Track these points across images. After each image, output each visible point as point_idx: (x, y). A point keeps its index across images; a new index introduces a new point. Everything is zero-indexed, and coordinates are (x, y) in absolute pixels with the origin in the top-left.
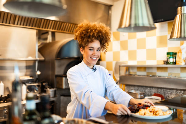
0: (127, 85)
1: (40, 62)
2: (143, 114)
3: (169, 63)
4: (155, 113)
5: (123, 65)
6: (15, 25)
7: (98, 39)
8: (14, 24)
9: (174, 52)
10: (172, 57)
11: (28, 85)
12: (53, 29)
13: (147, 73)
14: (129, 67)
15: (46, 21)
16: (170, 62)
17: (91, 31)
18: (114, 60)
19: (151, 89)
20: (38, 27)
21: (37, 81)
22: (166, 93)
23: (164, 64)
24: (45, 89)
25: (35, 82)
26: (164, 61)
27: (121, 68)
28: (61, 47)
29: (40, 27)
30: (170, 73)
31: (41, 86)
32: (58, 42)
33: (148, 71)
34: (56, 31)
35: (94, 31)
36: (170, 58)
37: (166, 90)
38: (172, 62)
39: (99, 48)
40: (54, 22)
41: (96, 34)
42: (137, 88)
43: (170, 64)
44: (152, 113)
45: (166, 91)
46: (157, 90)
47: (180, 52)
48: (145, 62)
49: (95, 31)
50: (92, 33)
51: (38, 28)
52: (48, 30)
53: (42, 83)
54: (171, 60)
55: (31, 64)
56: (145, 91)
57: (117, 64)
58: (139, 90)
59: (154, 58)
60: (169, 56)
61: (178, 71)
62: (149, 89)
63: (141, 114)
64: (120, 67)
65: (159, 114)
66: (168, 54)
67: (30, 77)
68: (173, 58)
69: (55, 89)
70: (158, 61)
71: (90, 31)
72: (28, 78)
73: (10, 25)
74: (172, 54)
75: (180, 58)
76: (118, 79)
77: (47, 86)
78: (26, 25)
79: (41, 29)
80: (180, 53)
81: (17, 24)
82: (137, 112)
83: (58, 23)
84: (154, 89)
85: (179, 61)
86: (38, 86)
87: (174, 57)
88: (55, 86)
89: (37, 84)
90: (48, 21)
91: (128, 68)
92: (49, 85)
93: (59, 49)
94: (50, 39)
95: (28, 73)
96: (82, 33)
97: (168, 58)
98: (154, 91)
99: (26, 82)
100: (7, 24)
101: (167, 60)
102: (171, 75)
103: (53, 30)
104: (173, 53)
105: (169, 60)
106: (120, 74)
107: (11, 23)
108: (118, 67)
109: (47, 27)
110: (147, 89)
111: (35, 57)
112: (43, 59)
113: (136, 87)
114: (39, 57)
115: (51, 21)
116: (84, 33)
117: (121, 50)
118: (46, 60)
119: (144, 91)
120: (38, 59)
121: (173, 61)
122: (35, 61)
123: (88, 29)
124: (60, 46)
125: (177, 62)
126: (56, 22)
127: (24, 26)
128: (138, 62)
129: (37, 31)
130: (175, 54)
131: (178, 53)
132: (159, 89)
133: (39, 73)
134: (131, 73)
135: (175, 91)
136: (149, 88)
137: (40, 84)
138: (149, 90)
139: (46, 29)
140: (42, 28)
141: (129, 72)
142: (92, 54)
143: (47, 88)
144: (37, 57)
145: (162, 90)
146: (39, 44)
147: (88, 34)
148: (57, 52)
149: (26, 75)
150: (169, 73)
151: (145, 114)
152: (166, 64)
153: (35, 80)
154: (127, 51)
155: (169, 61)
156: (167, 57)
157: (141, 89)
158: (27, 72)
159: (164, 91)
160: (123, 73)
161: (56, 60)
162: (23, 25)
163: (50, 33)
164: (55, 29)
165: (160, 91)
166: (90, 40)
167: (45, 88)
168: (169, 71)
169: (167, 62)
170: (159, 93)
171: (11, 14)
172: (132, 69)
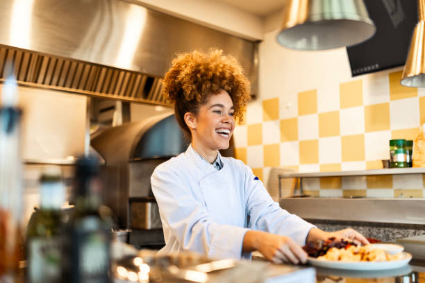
2: (336, 258)
3: (396, 164)
4: (365, 257)
5: (286, 173)
6: (39, 85)
8: (36, 82)
9: (408, 139)
10: (402, 149)
12: (125, 95)
13: (344, 191)
14: (301, 178)
15: (110, 71)
16: (399, 163)
18: (266, 164)
20: (91, 90)
22: (391, 236)
23: (384, 167)
26: (383, 161)
27: (282, 180)
28: (143, 132)
29: (95, 91)
30: (400, 190)
32: (135, 123)
33: (345, 186)
34: (132, 99)
36: (397, 152)
37: (390, 229)
38: (404, 163)
39: (232, 108)
40: (128, 74)
43: (397, 167)
44: (359, 257)
45: (391, 232)
46: (369, 230)
47: (421, 139)
48: (339, 165)
51: (92, 93)
52: (115, 96)
54: (401, 158)
57: (272, 172)
60: (396, 148)
61: (417, 184)
63: (332, 258)
64: (280, 177)
65: (374, 257)
66: (392, 143)
68: (405, 152)
69: (127, 231)
70: (368, 163)
73: (26, 83)
74: (401, 143)
75: (420, 153)
78: (64, 86)
79: (97, 94)
80: (420, 142)
81: (43, 83)
82: (322, 255)
83: (139, 77)
84: (361, 228)
85: (420, 160)
87: (408, 152)
88: (129, 224)
90: (116, 72)
91: (301, 180)
93: (138, 139)
94: (117, 118)
97: (393, 152)
100: (20, 82)
101: (392, 158)
102: (402, 194)
103: (127, 98)
104: (404, 140)
105: (395, 157)
106: (280, 196)
107: (28, 79)
108: (277, 179)
109: (111, 90)
115: (122, 73)
117: (282, 141)
118: (108, 164)
121: (406, 159)
124: (141, 131)
125: (415, 163)
126: (134, 75)
127: (60, 88)
128: (322, 166)
129: (89, 98)
130: (410, 143)
131: (417, 140)
132: (374, 229)
134: (307, 193)
135: (413, 231)
139: (109, 96)
140: (101, 92)
141: (302, 191)
145: (382, 230)
146: (92, 131)
148: (133, 145)
150: (395, 190)
151: (340, 259)
152: (389, 167)
154: (297, 143)
155: (395, 160)
156: (391, 151)
159: (385, 231)
161: (130, 162)
162: (57, 85)
163: (119, 105)
164: (130, 96)
165: (375, 234)
168: (397, 185)
169: (391, 164)
170: (375, 236)
171: (31, 53)
172: (309, 184)
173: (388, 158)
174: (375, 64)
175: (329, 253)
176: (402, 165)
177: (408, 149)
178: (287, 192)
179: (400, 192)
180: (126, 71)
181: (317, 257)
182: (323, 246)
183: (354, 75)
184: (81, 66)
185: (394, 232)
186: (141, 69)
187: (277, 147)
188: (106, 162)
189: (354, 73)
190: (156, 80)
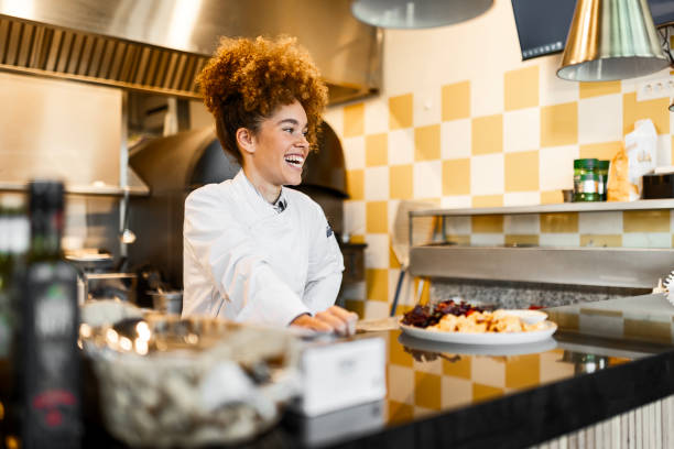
0: (436, 281)
1: (134, 199)
2: (452, 328)
3: (583, 196)
4: (492, 327)
5: (421, 210)
6: (49, 72)
8: (44, 68)
9: (602, 158)
10: (591, 174)
11: (90, 276)
12: (180, 88)
13: (506, 237)
14: (444, 216)
15: (157, 53)
16: (586, 195)
18: (392, 196)
19: (521, 291)
20: (127, 81)
21: (125, 266)
23: (566, 200)
24: (150, 293)
25: (117, 270)
26: (565, 192)
27: (414, 219)
28: (204, 147)
29: (134, 82)
30: (589, 235)
31: (135, 283)
32: (196, 131)
33: (509, 228)
34: (190, 94)
36: (584, 178)
37: (572, 294)
38: (594, 194)
40: (184, 58)
42: (473, 292)
43: (583, 200)
44: (484, 326)
45: (572, 298)
46: (541, 295)
47: (621, 158)
48: (500, 197)
51: (129, 85)
52: (165, 90)
53: (139, 273)
54: (589, 187)
55: (105, 207)
56: (498, 300)
57: (401, 208)
58: (478, 296)
59: (533, 185)
60: (582, 172)
61: (615, 227)
62: (513, 294)
63: (446, 329)
64: (411, 215)
65: (505, 327)
66: (578, 164)
67: (101, 252)
68: (596, 179)
70: (543, 194)
72: (94, 256)
73: (29, 70)
74: (591, 163)
75: (619, 179)
76: (406, 261)
77: (155, 283)
78: (87, 74)
79: (138, 86)
80: (619, 162)
81: (55, 70)
82: (432, 325)
84: (529, 292)
85: (618, 190)
86: (126, 281)
87: (601, 177)
89: (122, 275)
90: (166, 54)
91: (442, 220)
92: (163, 279)
93: (199, 155)
94: (170, 124)
95: (96, 240)
97: (579, 178)
98: (530, 298)
99: (87, 270)
100: (19, 68)
101: (576, 187)
102: (591, 242)
103: (183, 93)
104: (596, 160)
105: (580, 185)
106: (411, 243)
107: (31, 64)
108: (406, 218)
109: (159, 81)
110: (506, 293)
111: (119, 184)
112: (142, 189)
113: (469, 287)
114: (130, 183)
115: (175, 56)
117: (417, 159)
118: (155, 194)
119: (495, 299)
120: (126, 188)
121: (597, 189)
122: (118, 197)
124: (202, 145)
125: (611, 194)
126: (192, 60)
127: (81, 77)
128: (475, 199)
129: (126, 94)
130: (605, 165)
131: (614, 160)
132: (549, 293)
133: (128, 238)
134: (452, 240)
135: (605, 296)
136: (511, 291)
137: (133, 276)
138: (512, 298)
139: (156, 89)
140: (143, 83)
141: (445, 236)
143: (155, 290)
144: (126, 182)
145: (559, 295)
146: (132, 144)
148: (190, 165)
149: (86, 246)
150: (582, 236)
151: (457, 329)
152: (572, 202)
153: (116, 263)
155: (580, 191)
156: (575, 176)
157: (485, 294)
158: (89, 235)
159: (563, 297)
161: (187, 190)
162: (76, 73)
163: (172, 103)
164: (188, 89)
165: (549, 300)
167: (149, 289)
168: (585, 227)
169: (575, 195)
171: (35, 25)
172: (455, 226)
173: (571, 187)
174: (555, 42)
175: (442, 321)
176: (590, 198)
177: (601, 174)
178: (422, 237)
179: (589, 238)
180: (180, 53)
181: (425, 327)
182: (435, 311)
183: (524, 59)
184: (111, 44)
185: (577, 298)
186: (200, 48)
187: (409, 168)
188: (151, 192)
189: (525, 55)
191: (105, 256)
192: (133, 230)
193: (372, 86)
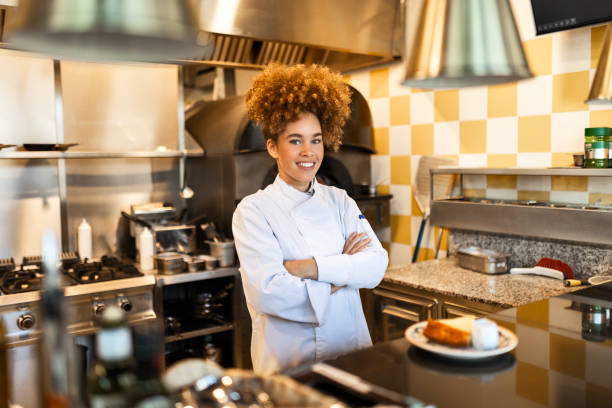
0: (453, 231)
1: (190, 159)
3: (593, 162)
5: (441, 167)
7: (311, 111)
10: (602, 141)
11: (158, 228)
12: (226, 60)
13: (519, 192)
14: (462, 175)
16: (596, 160)
17: (290, 89)
18: (414, 152)
19: (532, 242)
21: (185, 216)
22: (580, 256)
23: (576, 165)
24: (207, 242)
25: (179, 221)
26: (575, 156)
27: (435, 176)
30: (597, 194)
31: (194, 232)
33: (521, 186)
34: (235, 64)
35: (296, 88)
36: (595, 146)
37: (580, 248)
38: (604, 160)
39: (317, 135)
40: (228, 40)
41: (302, 98)
42: (488, 241)
43: (594, 166)
45: (581, 251)
46: (551, 247)
48: (514, 157)
49: (300, 88)
50: (292, 95)
52: (214, 62)
53: (198, 225)
54: (600, 153)
55: (168, 167)
56: (511, 250)
57: (422, 162)
58: (492, 245)
59: (544, 144)
60: (593, 140)
62: (525, 245)
64: (432, 174)
66: (589, 132)
67: (165, 206)
68: (606, 146)
70: (555, 156)
71: (284, 89)
72: (159, 208)
74: (602, 132)
76: (428, 211)
77: (212, 234)
83: (242, 41)
84: (540, 243)
86: (188, 232)
89: (184, 227)
91: (459, 177)
92: (218, 230)
95: (160, 194)
96: (266, 99)
97: (590, 145)
98: (540, 249)
99: (154, 221)
101: (587, 153)
102: (599, 200)
103: (229, 64)
104: (606, 129)
105: (591, 153)
106: (432, 197)
108: (428, 175)
110: (519, 244)
111: (178, 148)
112: (198, 151)
113: (485, 237)
114: (188, 147)
116: (272, 98)
117: (436, 120)
118: (209, 155)
119: (508, 249)
120: (185, 152)
121: (607, 154)
122: (176, 159)
123: (280, 87)
126: (235, 40)
128: (490, 157)
129: (181, 67)
132: (558, 246)
133: (188, 194)
134: (469, 194)
136: (524, 242)
137: (193, 227)
138: (524, 249)
139: (207, 62)
141: (463, 190)
142: (300, 155)
143: (212, 240)
144: (183, 145)
145: (569, 248)
146: (188, 107)
147: (281, 100)
148: (238, 133)
149: (152, 200)
150: (591, 194)
152: (583, 167)
153: (178, 215)
154: (457, 124)
155: (591, 157)
156: (586, 143)
157: (500, 243)
158: (154, 190)
159: (573, 250)
160: (443, 192)
161: (235, 154)
163: (220, 71)
164: (233, 61)
165: (559, 252)
166: (288, 116)
167: (206, 239)
168: (592, 188)
169: (584, 161)
170: (559, 256)
172: (471, 181)
173: (581, 150)
174: (570, 18)
176: (601, 164)
177: (610, 141)
179: (598, 197)
180: (225, 36)
183: (539, 33)
185: (586, 251)
186: (245, 31)
187: (429, 129)
188: (205, 153)
189: (540, 29)
190: (265, 43)
191: (169, 209)
192: (192, 187)
193: (395, 53)
